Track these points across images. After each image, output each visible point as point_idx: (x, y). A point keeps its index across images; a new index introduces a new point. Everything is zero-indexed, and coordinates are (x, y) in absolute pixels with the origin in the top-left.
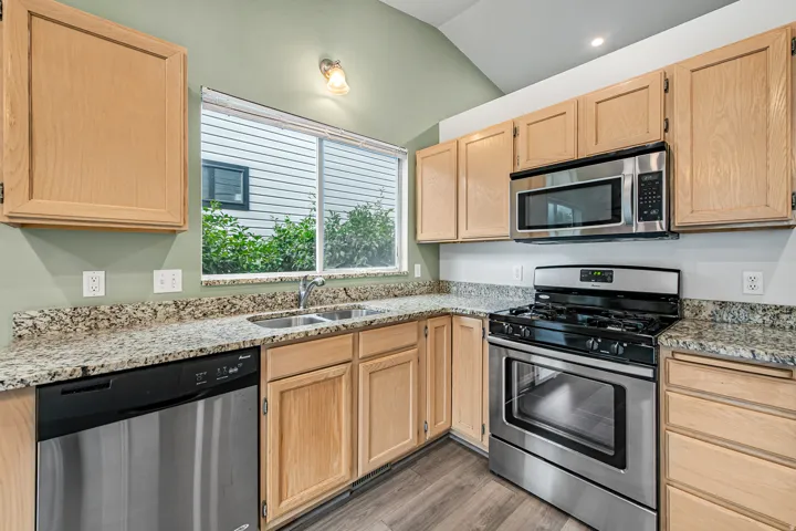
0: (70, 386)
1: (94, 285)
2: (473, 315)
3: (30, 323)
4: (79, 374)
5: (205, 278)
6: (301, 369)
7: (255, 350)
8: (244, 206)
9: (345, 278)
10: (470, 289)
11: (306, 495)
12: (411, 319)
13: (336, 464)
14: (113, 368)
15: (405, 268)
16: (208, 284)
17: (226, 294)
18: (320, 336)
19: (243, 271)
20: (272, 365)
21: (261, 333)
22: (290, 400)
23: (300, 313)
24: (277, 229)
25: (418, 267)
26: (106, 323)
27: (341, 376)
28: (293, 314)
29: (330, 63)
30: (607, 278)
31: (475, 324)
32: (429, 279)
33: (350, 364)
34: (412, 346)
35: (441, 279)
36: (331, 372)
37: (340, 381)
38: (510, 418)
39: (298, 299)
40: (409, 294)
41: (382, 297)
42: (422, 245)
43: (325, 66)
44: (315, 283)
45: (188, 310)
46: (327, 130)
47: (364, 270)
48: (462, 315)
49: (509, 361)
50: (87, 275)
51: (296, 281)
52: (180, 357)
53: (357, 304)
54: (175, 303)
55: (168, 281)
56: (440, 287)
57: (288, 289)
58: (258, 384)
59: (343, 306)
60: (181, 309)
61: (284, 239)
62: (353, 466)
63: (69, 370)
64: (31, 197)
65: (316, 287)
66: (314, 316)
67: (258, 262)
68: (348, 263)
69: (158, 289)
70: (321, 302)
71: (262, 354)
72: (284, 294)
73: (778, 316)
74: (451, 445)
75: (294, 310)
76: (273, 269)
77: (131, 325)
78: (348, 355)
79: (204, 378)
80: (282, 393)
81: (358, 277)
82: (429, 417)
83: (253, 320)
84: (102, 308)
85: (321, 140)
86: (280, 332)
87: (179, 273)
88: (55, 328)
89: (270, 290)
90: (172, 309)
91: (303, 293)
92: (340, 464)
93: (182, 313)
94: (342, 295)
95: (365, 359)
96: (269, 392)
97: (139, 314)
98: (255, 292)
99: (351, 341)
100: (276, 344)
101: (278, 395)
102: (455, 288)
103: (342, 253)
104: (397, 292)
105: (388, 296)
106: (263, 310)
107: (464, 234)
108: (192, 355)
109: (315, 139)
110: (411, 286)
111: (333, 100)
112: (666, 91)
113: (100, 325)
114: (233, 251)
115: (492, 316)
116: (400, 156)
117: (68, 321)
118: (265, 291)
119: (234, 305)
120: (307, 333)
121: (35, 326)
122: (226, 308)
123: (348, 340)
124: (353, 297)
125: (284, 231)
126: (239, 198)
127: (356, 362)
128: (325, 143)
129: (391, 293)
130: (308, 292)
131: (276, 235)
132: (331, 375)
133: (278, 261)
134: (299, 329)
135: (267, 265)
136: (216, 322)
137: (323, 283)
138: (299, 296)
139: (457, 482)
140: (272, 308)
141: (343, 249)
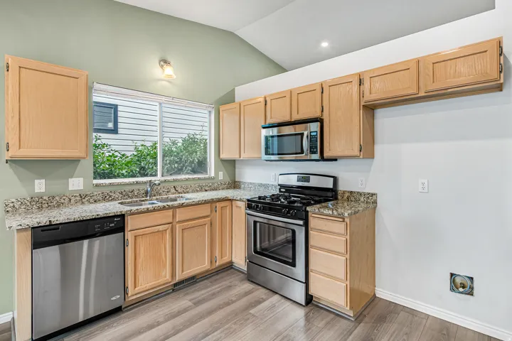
0: (45, 228)
1: (40, 186)
2: (241, 200)
3: (12, 205)
4: (48, 223)
5: (95, 182)
6: (145, 226)
7: (122, 216)
8: (115, 131)
9: (175, 181)
10: (250, 186)
11: (148, 285)
12: (206, 202)
13: (164, 273)
14: (61, 222)
15: (213, 175)
16: (97, 185)
17: (107, 190)
18: (154, 210)
19: (115, 177)
20: (130, 223)
21: (124, 209)
22: (139, 240)
23: (147, 200)
24: (136, 148)
25: (221, 174)
26: (47, 205)
27: (166, 230)
28: (143, 201)
29: (166, 62)
30: (308, 180)
31: (243, 205)
32: (228, 180)
33: (170, 225)
34: (207, 216)
35: (236, 180)
36: (161, 228)
37: (166, 233)
38: (256, 252)
39: (147, 193)
40: (215, 189)
41: (197, 191)
42: (224, 161)
43: (162, 63)
44: (155, 184)
45: (87, 199)
46: (164, 98)
47: (187, 176)
48: (235, 200)
49: (255, 222)
50: (37, 182)
51: (145, 183)
52: (88, 218)
53: (181, 195)
54: (80, 195)
55: (76, 184)
56: (235, 185)
57: (141, 187)
58: (124, 232)
59: (172, 196)
60: (83, 198)
61: (140, 156)
62: (173, 275)
63: (45, 222)
64: (20, 148)
65: (156, 187)
66: (155, 202)
67: (124, 171)
68: (179, 171)
69: (71, 188)
70: (160, 194)
71: (126, 218)
72: (139, 190)
73: (368, 198)
74: (232, 270)
75: (143, 199)
76: (133, 176)
77: (59, 206)
78: (170, 220)
79: (99, 228)
80: (135, 236)
81: (182, 180)
82: (217, 253)
83: (121, 203)
84: (44, 198)
85: (160, 104)
86: (134, 208)
87: (81, 179)
88: (23, 207)
89: (130, 188)
90: (78, 198)
91: (149, 189)
92: (166, 274)
93: (84, 200)
94: (173, 190)
95: (179, 222)
96: (129, 236)
97: (63, 201)
98: (123, 189)
99: (171, 213)
100: (132, 214)
101: (133, 237)
102: (243, 186)
103: (176, 165)
104: (207, 189)
105: (201, 190)
106: (126, 199)
107: (244, 156)
108: (93, 217)
109: (157, 104)
110: (216, 185)
111: (168, 81)
112: (322, 93)
113: (44, 206)
114: (109, 165)
115: (248, 200)
116: (209, 109)
117: (29, 204)
118: (128, 188)
119: (110, 196)
120: (148, 209)
121: (14, 206)
122: (106, 198)
123: (170, 212)
124: (180, 191)
125: (141, 151)
126: (111, 125)
127: (174, 223)
128: (163, 105)
129: (202, 189)
130: (152, 190)
131: (135, 153)
132: (161, 229)
133: (136, 171)
134: (144, 207)
135: (129, 173)
136: (102, 204)
137: (159, 184)
138: (147, 191)
139: (229, 284)
140: (131, 198)
141: (177, 162)
